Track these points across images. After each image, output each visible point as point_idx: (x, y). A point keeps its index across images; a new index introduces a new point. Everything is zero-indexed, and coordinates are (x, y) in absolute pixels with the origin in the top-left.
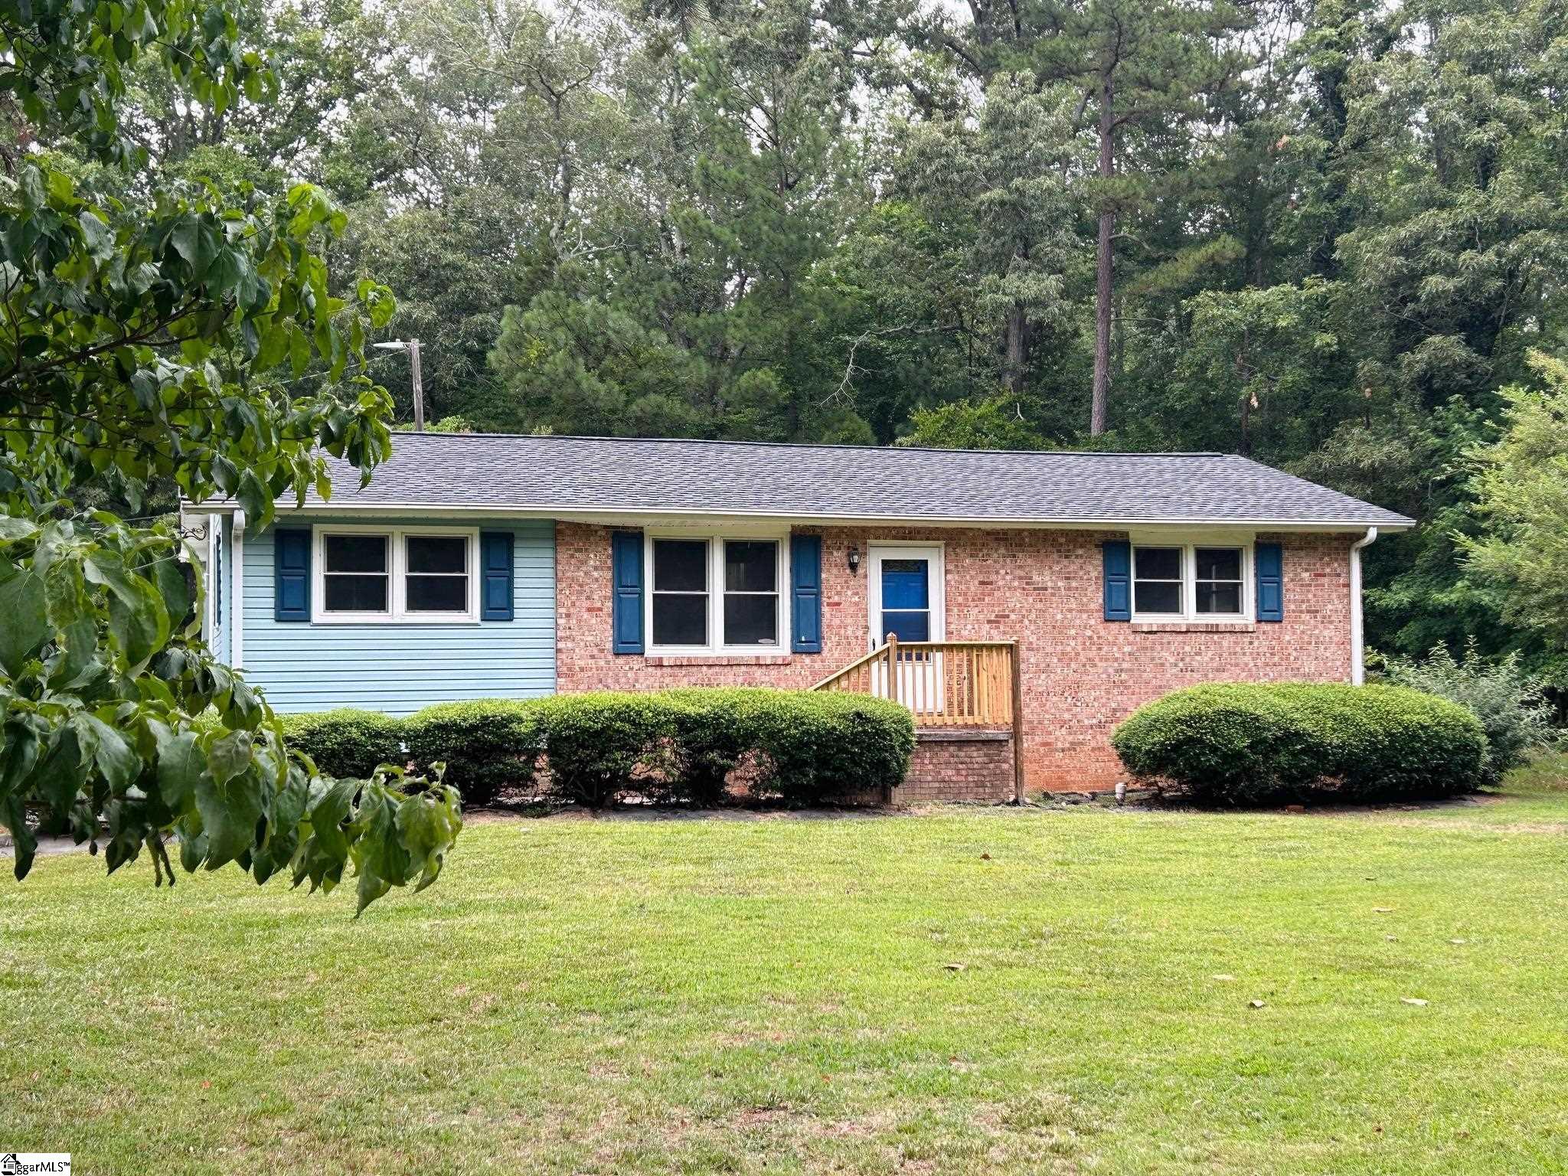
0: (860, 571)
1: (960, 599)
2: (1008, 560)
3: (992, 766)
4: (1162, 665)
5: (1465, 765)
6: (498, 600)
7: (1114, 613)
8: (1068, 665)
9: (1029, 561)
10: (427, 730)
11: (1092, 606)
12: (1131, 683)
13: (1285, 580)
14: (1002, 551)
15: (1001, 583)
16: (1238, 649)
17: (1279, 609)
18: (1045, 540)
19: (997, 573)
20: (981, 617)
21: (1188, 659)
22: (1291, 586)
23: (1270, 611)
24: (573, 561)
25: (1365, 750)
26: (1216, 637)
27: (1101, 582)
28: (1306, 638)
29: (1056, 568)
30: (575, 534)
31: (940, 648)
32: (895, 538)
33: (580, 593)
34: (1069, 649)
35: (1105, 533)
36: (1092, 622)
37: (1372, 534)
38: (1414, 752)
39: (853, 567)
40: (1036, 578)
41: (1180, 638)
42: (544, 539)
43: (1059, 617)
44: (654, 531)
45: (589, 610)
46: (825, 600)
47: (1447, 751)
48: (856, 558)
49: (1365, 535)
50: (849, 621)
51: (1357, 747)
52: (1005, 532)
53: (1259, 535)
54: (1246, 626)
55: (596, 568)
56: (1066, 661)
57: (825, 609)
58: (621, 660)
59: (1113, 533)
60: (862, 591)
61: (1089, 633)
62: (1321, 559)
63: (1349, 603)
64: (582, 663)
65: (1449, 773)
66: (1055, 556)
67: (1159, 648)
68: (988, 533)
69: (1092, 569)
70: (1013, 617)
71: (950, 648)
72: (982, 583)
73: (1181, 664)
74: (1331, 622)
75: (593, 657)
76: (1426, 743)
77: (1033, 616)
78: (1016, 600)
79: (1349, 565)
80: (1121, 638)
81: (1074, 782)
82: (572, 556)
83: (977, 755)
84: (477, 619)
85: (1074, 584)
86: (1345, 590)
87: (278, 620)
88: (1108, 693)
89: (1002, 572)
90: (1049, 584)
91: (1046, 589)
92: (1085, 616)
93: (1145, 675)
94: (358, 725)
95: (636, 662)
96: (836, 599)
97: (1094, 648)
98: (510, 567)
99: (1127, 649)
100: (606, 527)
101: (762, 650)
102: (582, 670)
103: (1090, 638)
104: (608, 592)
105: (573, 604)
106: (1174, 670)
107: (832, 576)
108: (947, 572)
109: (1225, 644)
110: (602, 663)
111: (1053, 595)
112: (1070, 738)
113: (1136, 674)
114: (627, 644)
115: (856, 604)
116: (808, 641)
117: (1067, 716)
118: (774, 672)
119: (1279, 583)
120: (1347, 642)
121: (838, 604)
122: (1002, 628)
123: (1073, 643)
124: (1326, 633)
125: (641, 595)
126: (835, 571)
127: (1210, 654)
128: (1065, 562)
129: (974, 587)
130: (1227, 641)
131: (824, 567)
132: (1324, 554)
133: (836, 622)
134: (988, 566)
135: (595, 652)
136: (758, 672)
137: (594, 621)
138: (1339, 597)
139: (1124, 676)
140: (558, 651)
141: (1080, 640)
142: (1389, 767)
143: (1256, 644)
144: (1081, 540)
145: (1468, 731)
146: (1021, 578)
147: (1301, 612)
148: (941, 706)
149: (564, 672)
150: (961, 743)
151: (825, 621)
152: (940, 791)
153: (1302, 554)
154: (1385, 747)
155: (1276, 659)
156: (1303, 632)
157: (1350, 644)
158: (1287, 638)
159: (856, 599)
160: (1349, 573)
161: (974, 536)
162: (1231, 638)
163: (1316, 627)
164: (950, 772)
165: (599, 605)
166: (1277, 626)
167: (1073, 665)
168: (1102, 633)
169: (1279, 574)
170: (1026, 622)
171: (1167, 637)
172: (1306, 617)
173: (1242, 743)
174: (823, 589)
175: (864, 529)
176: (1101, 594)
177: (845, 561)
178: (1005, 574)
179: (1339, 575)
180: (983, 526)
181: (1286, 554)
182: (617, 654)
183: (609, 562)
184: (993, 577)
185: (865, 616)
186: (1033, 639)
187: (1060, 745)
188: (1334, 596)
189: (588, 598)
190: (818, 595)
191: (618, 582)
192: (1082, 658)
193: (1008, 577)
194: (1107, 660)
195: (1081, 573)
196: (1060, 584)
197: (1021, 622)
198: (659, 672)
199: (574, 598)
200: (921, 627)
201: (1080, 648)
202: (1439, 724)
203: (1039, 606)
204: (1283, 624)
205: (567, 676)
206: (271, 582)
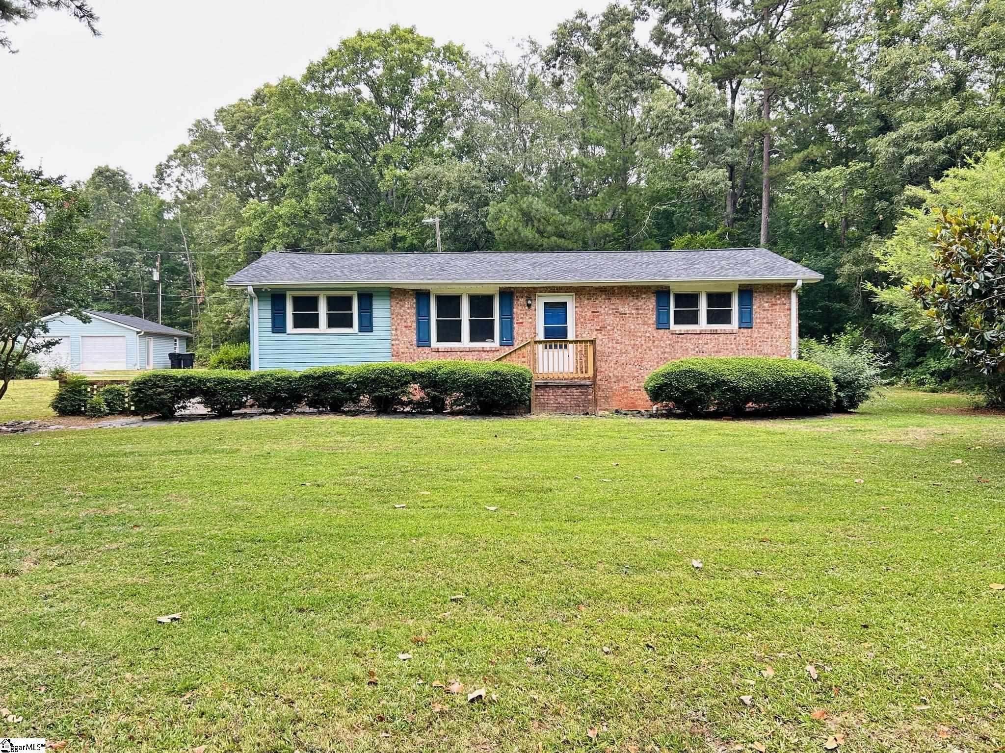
0: (533, 308)
1: (582, 320)
2: (607, 301)
3: (583, 397)
4: (687, 349)
5: (821, 398)
6: (366, 323)
7: (662, 324)
8: (637, 350)
9: (618, 301)
10: (300, 378)
11: (650, 322)
12: (670, 358)
13: (755, 307)
14: (604, 296)
15: (603, 312)
16: (728, 342)
17: (751, 322)
18: (626, 291)
19: (601, 307)
20: (592, 328)
21: (701, 347)
22: (758, 310)
23: (746, 322)
24: (398, 305)
25: (762, 389)
26: (716, 336)
27: (655, 310)
28: (766, 336)
29: (632, 304)
30: (399, 293)
31: (571, 342)
32: (550, 292)
33: (401, 319)
34: (638, 343)
35: (657, 287)
36: (650, 329)
37: (799, 283)
38: (790, 391)
39: (529, 306)
40: (621, 309)
41: (697, 336)
42: (387, 296)
43: (633, 327)
44: (435, 291)
45: (406, 327)
46: (515, 321)
47: (809, 390)
48: (529, 302)
49: (796, 284)
50: (527, 331)
51: (757, 388)
52: (605, 288)
53: (740, 285)
54: (732, 330)
55: (408, 308)
56: (636, 348)
57: (515, 326)
58: (420, 349)
59: (662, 287)
60: (533, 317)
61: (648, 335)
62: (775, 297)
63: (790, 319)
64: (403, 350)
65: (812, 402)
66: (631, 298)
67: (685, 341)
68: (596, 288)
69: (650, 304)
70: (608, 327)
71: (576, 342)
72: (593, 312)
73: (697, 349)
74: (780, 328)
75: (407, 348)
76: (797, 386)
77: (619, 327)
78: (610, 320)
79: (790, 299)
80: (665, 337)
81: (639, 405)
82: (398, 303)
83: (576, 392)
84: (357, 331)
85: (640, 312)
86: (788, 312)
87: (273, 332)
88: (658, 363)
89: (604, 307)
90: (628, 312)
91: (626, 314)
92: (646, 327)
93: (677, 355)
94: (272, 375)
95: (427, 350)
96: (521, 321)
97: (651, 342)
98: (371, 309)
99: (668, 342)
100: (413, 290)
101: (487, 345)
102: (403, 353)
103: (649, 337)
104: (414, 319)
105: (398, 324)
106: (693, 352)
107: (519, 310)
108: (576, 307)
109: (721, 339)
110: (412, 350)
111: (630, 317)
112: (638, 385)
113: (673, 354)
114: (423, 341)
115: (531, 323)
116: (507, 339)
117: (636, 374)
118: (491, 354)
119: (751, 309)
120: (788, 337)
121: (522, 323)
122: (603, 333)
123: (639, 340)
124: (777, 333)
125: (429, 320)
126: (520, 308)
127: (712, 344)
128: (636, 301)
129: (589, 313)
130: (722, 338)
131: (515, 307)
132: (777, 294)
133: (521, 331)
134: (596, 304)
135: (409, 346)
136: (484, 354)
137: (408, 332)
138: (784, 315)
139: (666, 355)
140: (393, 345)
141: (643, 338)
142: (776, 398)
143: (738, 339)
144: (644, 290)
145: (822, 380)
146: (613, 309)
147: (764, 323)
148: (572, 369)
149: (396, 355)
150: (568, 386)
151: (515, 331)
152: (557, 408)
153: (765, 294)
154: (773, 388)
155: (749, 346)
156: (764, 333)
157: (790, 338)
158: (755, 336)
159: (530, 320)
160: (790, 303)
161: (589, 290)
162: (725, 336)
163: (771, 330)
164: (562, 400)
165: (410, 325)
166: (750, 330)
167: (640, 350)
168: (655, 335)
169: (751, 304)
170: (615, 330)
171: (689, 336)
172: (766, 325)
173: (692, 386)
174: (515, 315)
175: (534, 288)
176: (655, 316)
177: (525, 303)
178: (605, 307)
179: (785, 304)
180: (594, 285)
181: (755, 294)
182: (418, 346)
183: (414, 306)
184: (599, 309)
185: (535, 329)
186: (619, 338)
187: (632, 388)
188: (782, 315)
189: (405, 322)
190: (512, 319)
191: (418, 314)
192: (644, 347)
193: (606, 309)
194: (657, 347)
195: (644, 306)
196: (633, 312)
197: (613, 330)
198: (437, 354)
199: (399, 321)
200: (563, 332)
201: (643, 342)
202: (805, 376)
203: (622, 322)
204: (754, 329)
205: (396, 356)
206: (270, 316)
